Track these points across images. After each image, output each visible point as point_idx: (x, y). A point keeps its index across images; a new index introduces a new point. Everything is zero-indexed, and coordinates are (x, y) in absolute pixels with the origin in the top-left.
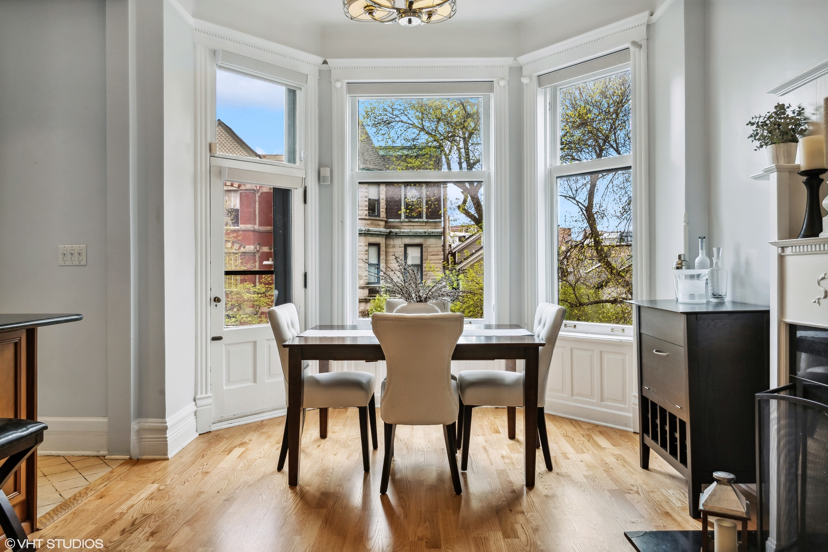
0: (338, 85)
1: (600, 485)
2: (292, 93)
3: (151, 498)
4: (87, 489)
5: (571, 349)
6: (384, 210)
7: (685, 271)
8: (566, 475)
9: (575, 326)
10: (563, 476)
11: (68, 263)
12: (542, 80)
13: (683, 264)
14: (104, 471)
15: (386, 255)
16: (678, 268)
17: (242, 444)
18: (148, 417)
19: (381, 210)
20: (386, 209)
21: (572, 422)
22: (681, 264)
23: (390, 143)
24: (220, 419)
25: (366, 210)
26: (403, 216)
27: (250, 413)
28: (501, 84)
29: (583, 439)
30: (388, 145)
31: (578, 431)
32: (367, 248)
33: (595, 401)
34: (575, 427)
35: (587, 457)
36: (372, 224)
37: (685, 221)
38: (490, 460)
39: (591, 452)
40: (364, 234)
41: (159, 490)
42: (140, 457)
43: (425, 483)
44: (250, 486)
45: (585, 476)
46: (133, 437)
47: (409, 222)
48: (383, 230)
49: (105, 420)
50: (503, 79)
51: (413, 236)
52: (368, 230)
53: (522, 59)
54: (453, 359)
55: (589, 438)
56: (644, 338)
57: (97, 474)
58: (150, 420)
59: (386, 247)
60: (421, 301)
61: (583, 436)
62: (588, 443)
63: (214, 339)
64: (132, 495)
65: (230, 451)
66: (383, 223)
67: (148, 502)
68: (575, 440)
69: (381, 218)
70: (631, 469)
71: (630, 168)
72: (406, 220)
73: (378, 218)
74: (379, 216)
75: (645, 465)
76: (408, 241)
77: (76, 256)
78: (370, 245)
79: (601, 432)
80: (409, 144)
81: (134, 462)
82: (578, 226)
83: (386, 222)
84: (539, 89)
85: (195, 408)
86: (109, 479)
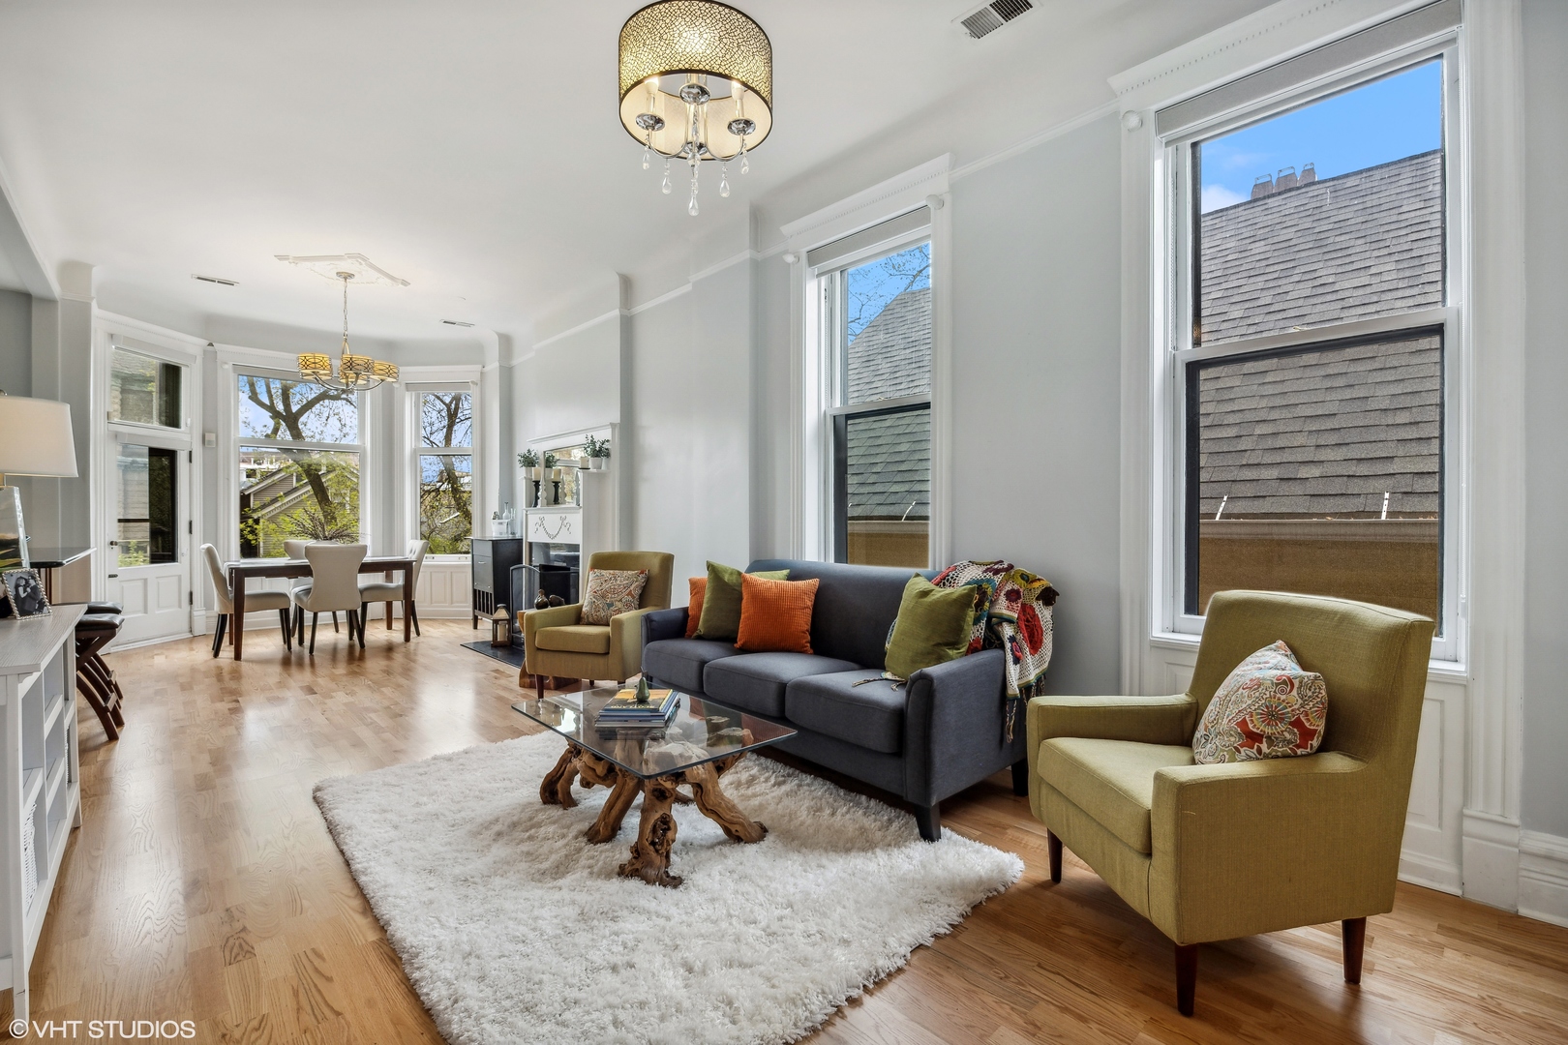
0: (224, 366)
7: (497, 521)
9: (434, 558)
10: (427, 638)
12: (408, 387)
16: (494, 519)
22: (496, 515)
63: (110, 576)
70: (467, 627)
75: (474, 625)
82: (433, 469)
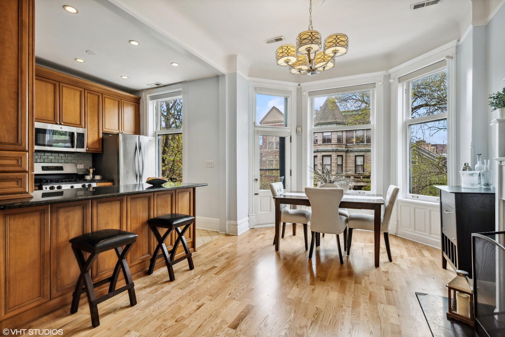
0: (304, 93)
1: (414, 271)
2: (286, 99)
3: (229, 247)
4: (211, 241)
5: (414, 208)
6: (345, 140)
7: (468, 172)
8: (398, 265)
9: (418, 197)
10: (396, 265)
11: (209, 166)
12: (400, 80)
13: (467, 168)
14: (217, 237)
15: (346, 160)
16: (464, 170)
17: (264, 234)
18: (231, 220)
19: (344, 140)
20: (346, 139)
21: (414, 243)
22: (466, 168)
23: (347, 110)
24: (257, 224)
25: (336, 140)
26: (354, 143)
27: (269, 223)
28: (379, 85)
29: (416, 251)
30: (346, 110)
31: (415, 247)
32: (336, 157)
33: (427, 234)
34: (414, 245)
35: (414, 259)
36: (339, 147)
37: (471, 146)
38: (363, 253)
39: (417, 257)
40: (335, 151)
41: (232, 245)
42: (229, 234)
43: (329, 258)
44: (262, 248)
45: (408, 267)
46: (227, 227)
47: (357, 145)
48: (344, 149)
49: (219, 220)
50: (380, 81)
51: (359, 151)
52: (337, 149)
53: (390, 71)
54: (339, 207)
55: (420, 251)
56: (442, 203)
57: (215, 237)
58: (232, 221)
59: (346, 157)
60: (331, 183)
61: (417, 250)
62: (418, 253)
63: (256, 194)
64: (224, 245)
65: (259, 236)
66: (345, 146)
67: (228, 248)
68: (411, 251)
69: (343, 144)
70: (436, 267)
71: (446, 119)
72: (356, 144)
73: (342, 144)
74: (342, 142)
75: (445, 267)
76: (357, 154)
77: (211, 164)
78: (338, 156)
79: (428, 249)
80: (356, 109)
81: (227, 235)
83: (346, 145)
84: (399, 84)
85: (248, 219)
86: (218, 239)
